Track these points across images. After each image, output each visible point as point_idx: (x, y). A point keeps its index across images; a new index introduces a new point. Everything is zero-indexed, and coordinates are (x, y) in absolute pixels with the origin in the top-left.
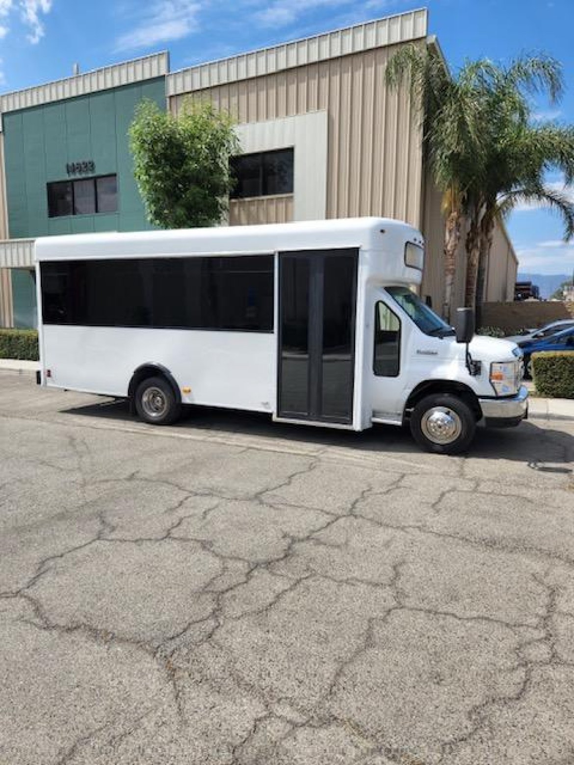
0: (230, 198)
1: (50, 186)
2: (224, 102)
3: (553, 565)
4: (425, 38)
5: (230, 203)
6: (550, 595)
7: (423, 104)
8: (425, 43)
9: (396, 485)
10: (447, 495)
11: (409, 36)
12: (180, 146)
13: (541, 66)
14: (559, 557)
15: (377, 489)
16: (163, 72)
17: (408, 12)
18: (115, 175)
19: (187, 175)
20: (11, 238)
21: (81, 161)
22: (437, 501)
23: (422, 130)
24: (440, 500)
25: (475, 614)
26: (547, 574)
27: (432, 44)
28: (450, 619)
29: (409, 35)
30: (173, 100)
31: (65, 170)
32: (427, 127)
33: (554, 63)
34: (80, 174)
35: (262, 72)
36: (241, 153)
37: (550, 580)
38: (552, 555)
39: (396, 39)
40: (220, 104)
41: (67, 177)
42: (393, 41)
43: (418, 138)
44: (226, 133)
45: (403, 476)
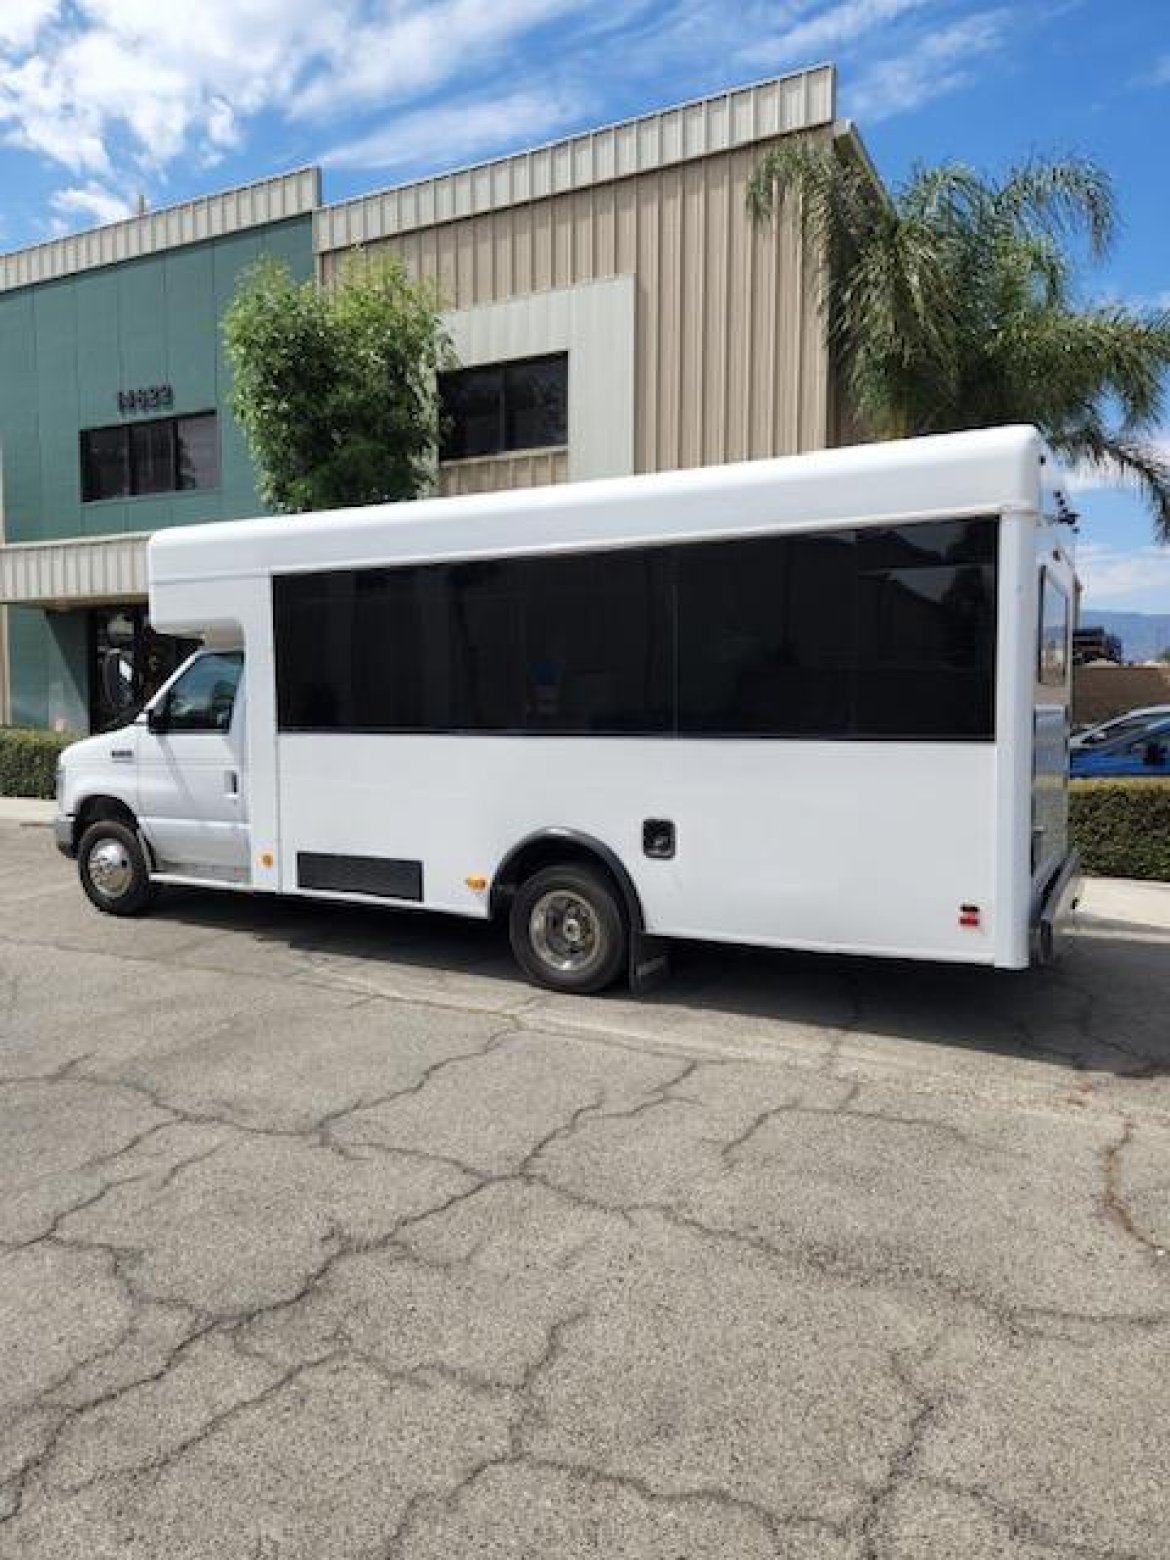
0: (441, 458)
1: (86, 437)
2: (429, 261)
3: (953, 1324)
4: (830, 124)
5: (441, 470)
6: (913, 1425)
7: (829, 258)
8: (832, 133)
9: (663, 1092)
10: (772, 1121)
11: (796, 122)
12: (323, 353)
13: (1072, 179)
14: (978, 1301)
15: (617, 1104)
16: (309, 204)
17: (794, 73)
18: (212, 413)
19: (340, 412)
20: (8, 541)
21: (146, 386)
22: (739, 1136)
23: (826, 316)
24: (747, 1136)
25: (696, 1481)
26: (928, 1354)
27: (846, 137)
28: (628, 1498)
29: (798, 121)
30: (329, 260)
31: (115, 404)
32: (836, 309)
33: (1098, 175)
34: (146, 411)
35: (503, 201)
36: (457, 366)
37: (927, 1375)
38: (964, 1293)
39: (770, 128)
40: (417, 267)
41: (118, 419)
42: (766, 132)
43: (818, 330)
44: (426, 325)
45: (692, 1067)
